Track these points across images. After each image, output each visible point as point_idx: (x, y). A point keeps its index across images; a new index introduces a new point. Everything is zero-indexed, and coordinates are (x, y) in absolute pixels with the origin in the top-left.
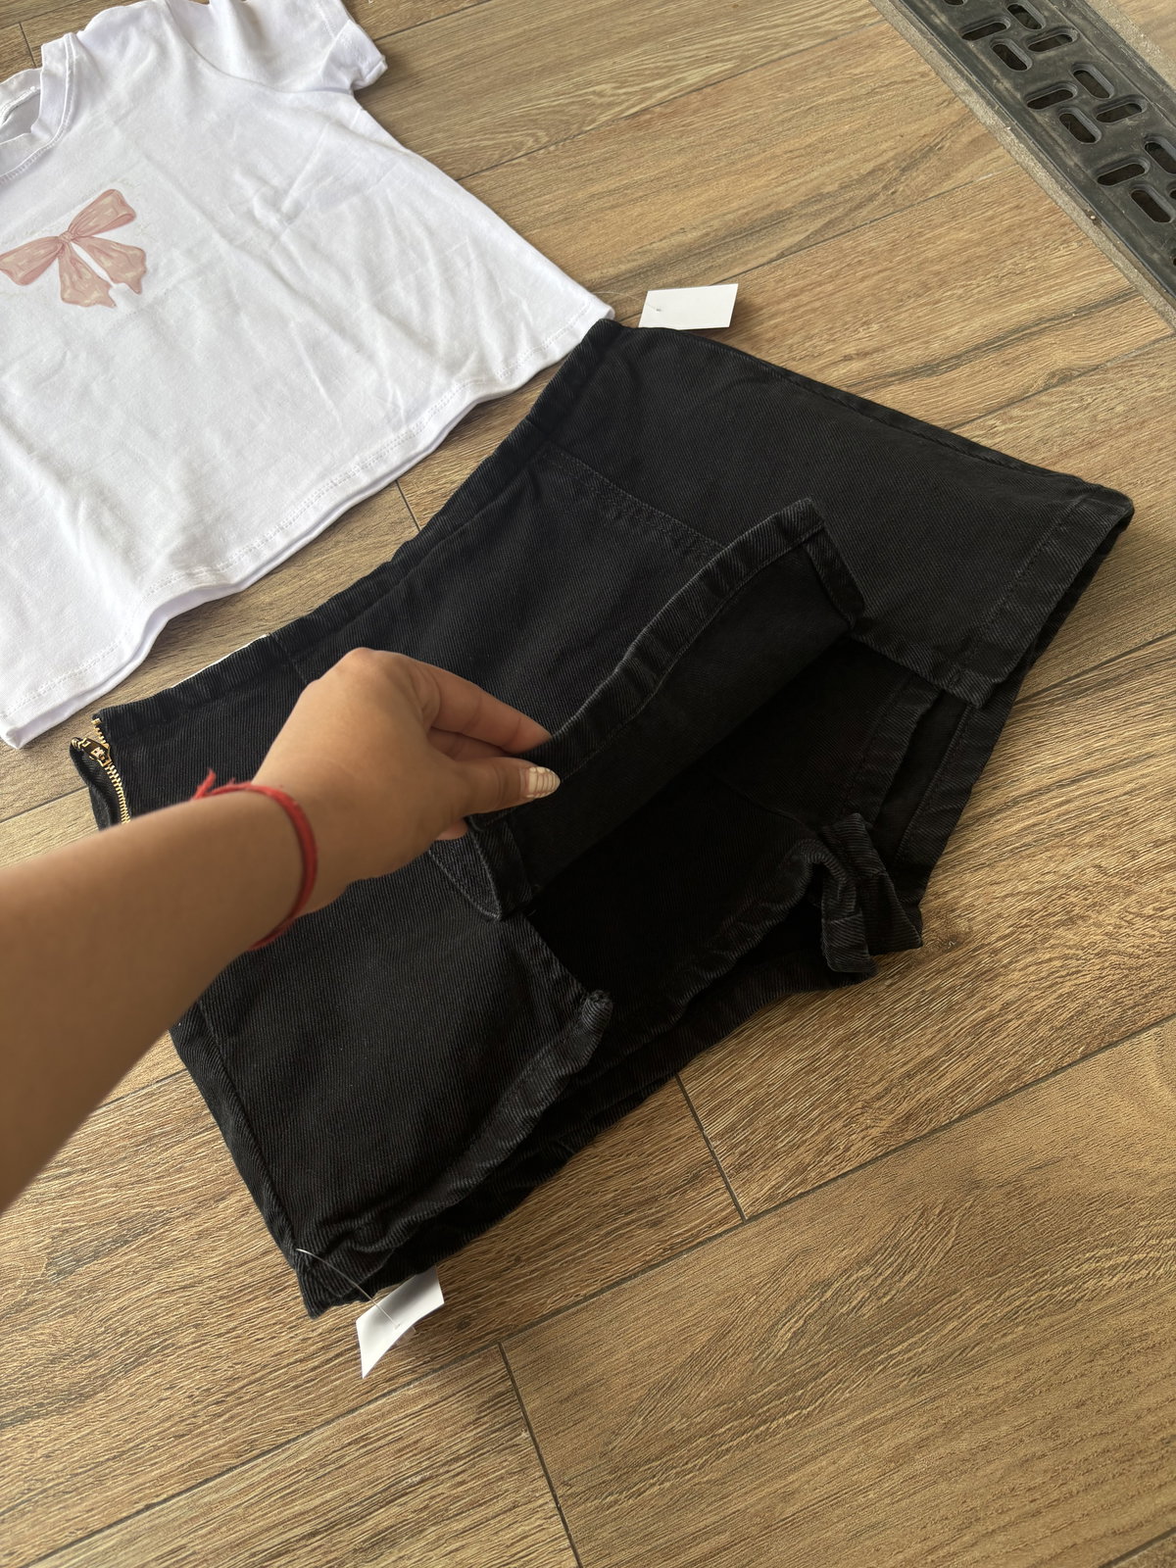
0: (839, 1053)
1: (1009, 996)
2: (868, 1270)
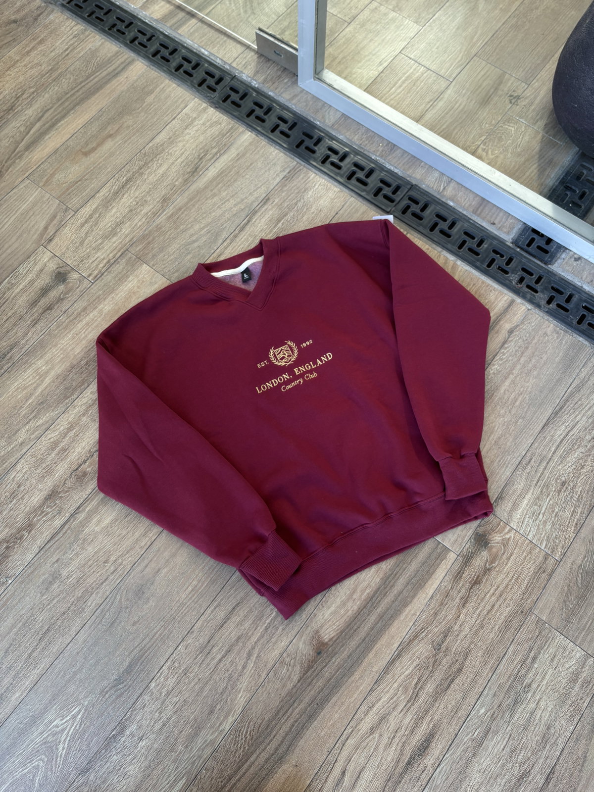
0: (557, 518)
1: (580, 489)
2: (586, 558)
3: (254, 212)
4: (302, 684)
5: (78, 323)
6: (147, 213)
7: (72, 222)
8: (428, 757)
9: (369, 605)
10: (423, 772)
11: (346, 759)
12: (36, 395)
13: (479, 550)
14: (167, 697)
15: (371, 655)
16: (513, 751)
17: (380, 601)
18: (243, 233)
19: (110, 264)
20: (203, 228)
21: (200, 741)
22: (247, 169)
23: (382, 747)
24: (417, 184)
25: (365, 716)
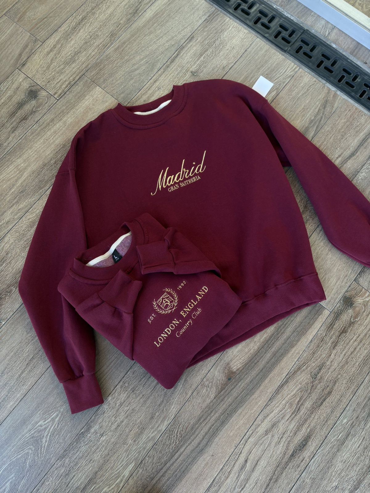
3: (182, 48)
4: (217, 400)
5: (48, 131)
6: (99, 46)
7: (40, 50)
8: (306, 452)
9: (266, 346)
10: (302, 461)
11: (248, 452)
12: (17, 185)
13: (346, 308)
14: (121, 407)
15: (266, 381)
16: (365, 448)
17: (274, 343)
18: (173, 64)
19: (71, 85)
20: (142, 59)
21: (144, 438)
22: (176, 12)
23: (273, 444)
24: (308, 29)
25: (262, 423)
